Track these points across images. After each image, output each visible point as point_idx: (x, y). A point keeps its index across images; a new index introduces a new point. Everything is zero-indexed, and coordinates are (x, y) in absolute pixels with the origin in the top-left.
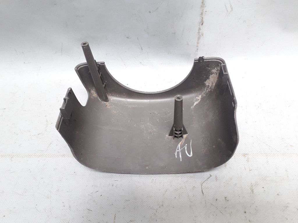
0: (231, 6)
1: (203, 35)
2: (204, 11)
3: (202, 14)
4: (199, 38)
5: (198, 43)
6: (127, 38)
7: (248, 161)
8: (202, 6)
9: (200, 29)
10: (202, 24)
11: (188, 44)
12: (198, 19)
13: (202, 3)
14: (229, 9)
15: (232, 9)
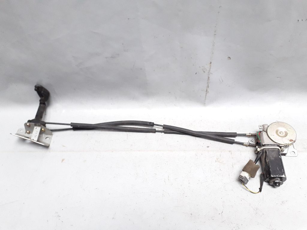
0: (222, 79)
1: (208, 92)
2: (209, 81)
3: (208, 83)
4: (206, 94)
5: (206, 96)
6: (170, 93)
7: (231, 154)
9: (207, 89)
11: (201, 96)
12: (206, 85)
14: (221, 81)
15: (223, 81)
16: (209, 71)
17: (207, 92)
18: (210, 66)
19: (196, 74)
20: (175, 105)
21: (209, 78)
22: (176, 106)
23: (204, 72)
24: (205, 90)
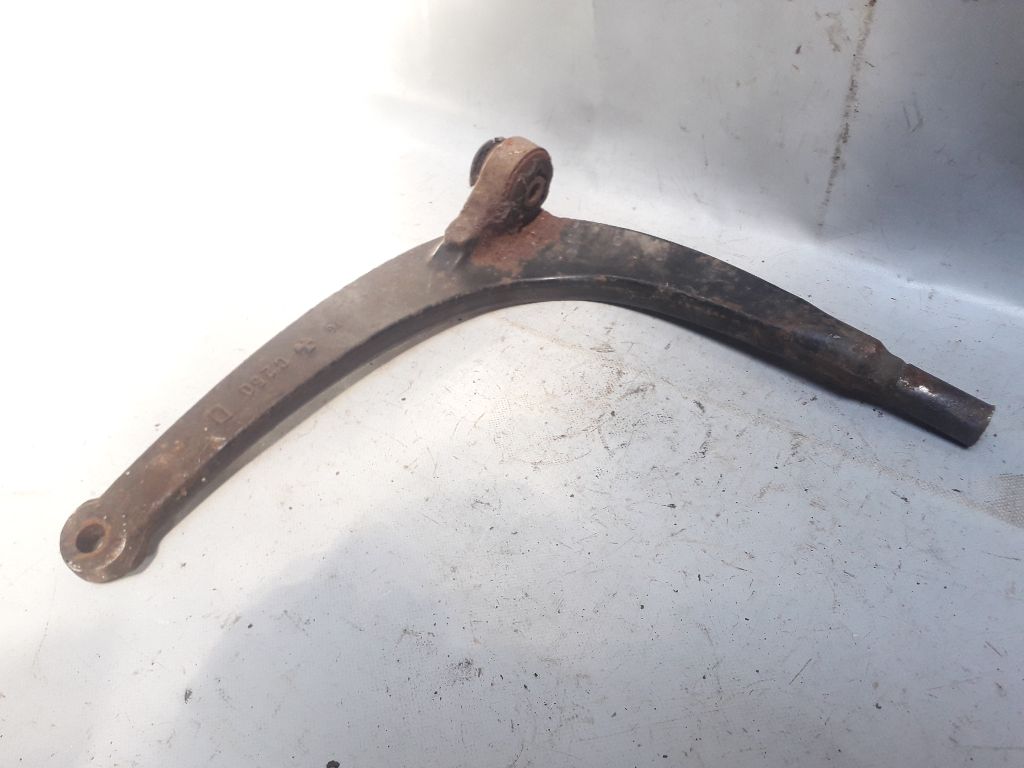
0: (918, 114)
1: (844, 166)
2: (853, 109)
6: (682, 128)
8: (848, 97)
9: (838, 150)
10: (845, 142)
12: (837, 125)
13: (851, 89)
14: (914, 121)
15: (921, 122)
16: (860, 47)
17: (839, 162)
18: (870, 17)
19: (798, 51)
20: (695, 195)
21: (853, 86)
22: (699, 201)
23: (837, 48)
24: (832, 154)
